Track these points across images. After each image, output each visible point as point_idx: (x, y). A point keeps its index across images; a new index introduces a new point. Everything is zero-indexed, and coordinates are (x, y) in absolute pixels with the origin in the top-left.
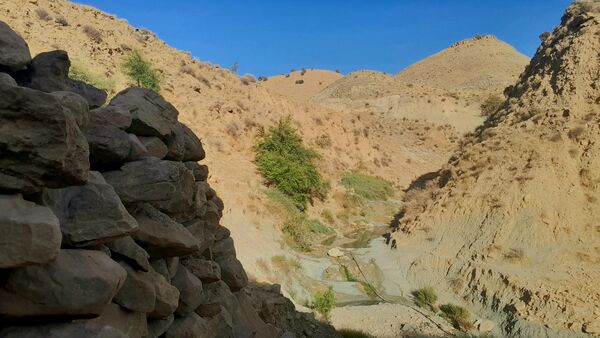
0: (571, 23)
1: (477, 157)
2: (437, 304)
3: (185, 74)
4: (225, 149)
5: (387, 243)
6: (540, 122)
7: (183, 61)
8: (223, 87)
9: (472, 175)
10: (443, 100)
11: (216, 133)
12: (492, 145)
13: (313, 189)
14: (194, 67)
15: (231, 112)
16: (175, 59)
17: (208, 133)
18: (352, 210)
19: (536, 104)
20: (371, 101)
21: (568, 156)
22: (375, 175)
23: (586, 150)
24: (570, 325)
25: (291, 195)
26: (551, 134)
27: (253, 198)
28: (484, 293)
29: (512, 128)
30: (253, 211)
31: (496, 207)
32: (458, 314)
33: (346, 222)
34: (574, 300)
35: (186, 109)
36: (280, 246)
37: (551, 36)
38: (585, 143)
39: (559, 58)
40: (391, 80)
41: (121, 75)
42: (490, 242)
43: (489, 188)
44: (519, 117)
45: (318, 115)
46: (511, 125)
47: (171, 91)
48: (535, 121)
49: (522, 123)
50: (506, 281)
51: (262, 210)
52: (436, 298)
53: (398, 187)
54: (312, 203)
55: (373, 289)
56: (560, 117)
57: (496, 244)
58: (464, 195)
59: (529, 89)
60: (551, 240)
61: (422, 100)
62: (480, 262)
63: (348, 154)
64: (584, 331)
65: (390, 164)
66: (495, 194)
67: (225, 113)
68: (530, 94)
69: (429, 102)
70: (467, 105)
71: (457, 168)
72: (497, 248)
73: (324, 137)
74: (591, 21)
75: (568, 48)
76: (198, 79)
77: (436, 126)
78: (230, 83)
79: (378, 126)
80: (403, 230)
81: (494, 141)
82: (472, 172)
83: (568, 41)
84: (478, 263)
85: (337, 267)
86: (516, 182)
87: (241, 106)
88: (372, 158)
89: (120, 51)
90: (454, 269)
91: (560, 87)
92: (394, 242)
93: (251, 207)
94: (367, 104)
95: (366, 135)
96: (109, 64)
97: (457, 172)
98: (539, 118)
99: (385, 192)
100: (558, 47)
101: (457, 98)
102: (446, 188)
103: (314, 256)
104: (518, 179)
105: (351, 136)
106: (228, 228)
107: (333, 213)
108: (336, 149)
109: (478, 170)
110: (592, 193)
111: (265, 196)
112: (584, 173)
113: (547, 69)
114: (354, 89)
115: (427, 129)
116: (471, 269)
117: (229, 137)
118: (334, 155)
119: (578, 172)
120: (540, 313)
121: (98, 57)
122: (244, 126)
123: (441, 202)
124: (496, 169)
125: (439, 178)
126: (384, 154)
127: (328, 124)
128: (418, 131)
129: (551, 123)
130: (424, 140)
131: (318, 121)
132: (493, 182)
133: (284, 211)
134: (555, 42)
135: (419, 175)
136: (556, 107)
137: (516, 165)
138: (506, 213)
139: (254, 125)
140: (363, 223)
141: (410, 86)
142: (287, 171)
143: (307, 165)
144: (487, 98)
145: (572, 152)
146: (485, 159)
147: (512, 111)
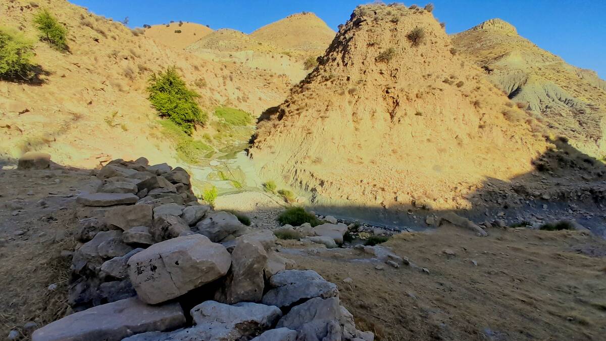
0: (355, 21)
1: (300, 103)
2: (276, 190)
3: (85, 27)
4: (124, 89)
5: (247, 155)
6: (335, 83)
7: (82, 15)
8: (117, 38)
9: (297, 114)
10: (282, 57)
11: (116, 76)
12: (308, 96)
13: (196, 119)
14: (92, 20)
15: (126, 59)
16: (75, 13)
17: (108, 77)
18: (224, 133)
19: (333, 71)
20: (233, 53)
21: (347, 104)
22: (238, 109)
23: (357, 101)
24: (341, 196)
25: (180, 124)
26: (340, 91)
27: (152, 128)
28: (301, 183)
29: (320, 85)
30: (154, 137)
31: (309, 133)
32: (287, 194)
33: (220, 141)
34: (344, 184)
35: (88, 56)
36: (176, 161)
37: (344, 27)
38: (356, 97)
39: (347, 43)
40: (248, 38)
41: (32, 29)
42: (305, 154)
43: (306, 122)
44: (324, 79)
45: (196, 63)
46: (319, 83)
47: (74, 41)
48: (332, 82)
49: (325, 83)
50: (312, 175)
51: (160, 136)
52: (275, 186)
53: (253, 117)
54: (195, 129)
55: (239, 184)
56: (345, 81)
57: (309, 155)
58: (292, 126)
59: (330, 61)
60: (336, 152)
61: (268, 55)
62: (300, 165)
63: (219, 93)
64: (347, 199)
65: (248, 101)
66: (309, 126)
67: (121, 59)
68: (330, 64)
69: (273, 57)
70: (296, 61)
71: (289, 109)
72: (308, 157)
73: (201, 80)
74: (365, 22)
75: (352, 38)
76: (97, 30)
77: (277, 75)
78: (123, 35)
79: (239, 72)
80: (257, 147)
81: (310, 93)
82: (297, 112)
83: (352, 33)
84: (299, 166)
85: (216, 172)
86: (320, 119)
87: (134, 54)
88: (235, 96)
89: (29, 8)
90: (286, 170)
91: (346, 62)
92: (251, 155)
93: (152, 135)
94: (231, 55)
95: (231, 80)
96: (21, 19)
97: (289, 111)
98: (334, 80)
99: (244, 121)
100: (347, 36)
101: (290, 57)
102: (282, 121)
103: (200, 165)
104: (321, 117)
105: (221, 80)
106: (146, 158)
107: (210, 135)
108: (210, 89)
109: (300, 111)
110: (358, 126)
111: (161, 126)
112: (355, 115)
113: (340, 49)
114: (221, 43)
115: (271, 76)
116: (295, 169)
117: (127, 79)
118: (209, 94)
119: (352, 114)
120: (328, 191)
121: (12, 14)
122: (138, 70)
123: (279, 130)
124: (310, 110)
125: (278, 113)
126: (244, 93)
127: (203, 70)
128: (265, 77)
129: (340, 84)
130: (269, 84)
131: (196, 68)
132: (308, 118)
133: (176, 136)
134: (346, 32)
135: (266, 109)
136: (343, 74)
137: (320, 109)
138: (314, 138)
139: (146, 69)
140: (231, 142)
141: (260, 44)
142: (175, 107)
143: (190, 103)
144: (308, 58)
145: (350, 102)
146: (304, 104)
147: (320, 74)
